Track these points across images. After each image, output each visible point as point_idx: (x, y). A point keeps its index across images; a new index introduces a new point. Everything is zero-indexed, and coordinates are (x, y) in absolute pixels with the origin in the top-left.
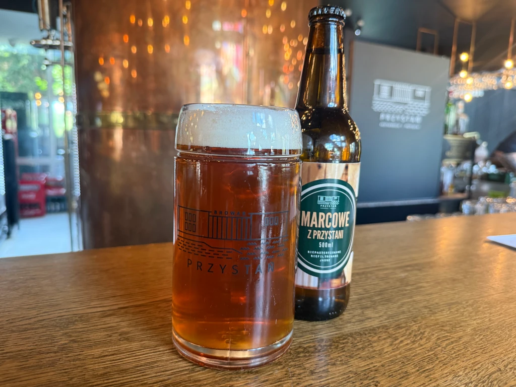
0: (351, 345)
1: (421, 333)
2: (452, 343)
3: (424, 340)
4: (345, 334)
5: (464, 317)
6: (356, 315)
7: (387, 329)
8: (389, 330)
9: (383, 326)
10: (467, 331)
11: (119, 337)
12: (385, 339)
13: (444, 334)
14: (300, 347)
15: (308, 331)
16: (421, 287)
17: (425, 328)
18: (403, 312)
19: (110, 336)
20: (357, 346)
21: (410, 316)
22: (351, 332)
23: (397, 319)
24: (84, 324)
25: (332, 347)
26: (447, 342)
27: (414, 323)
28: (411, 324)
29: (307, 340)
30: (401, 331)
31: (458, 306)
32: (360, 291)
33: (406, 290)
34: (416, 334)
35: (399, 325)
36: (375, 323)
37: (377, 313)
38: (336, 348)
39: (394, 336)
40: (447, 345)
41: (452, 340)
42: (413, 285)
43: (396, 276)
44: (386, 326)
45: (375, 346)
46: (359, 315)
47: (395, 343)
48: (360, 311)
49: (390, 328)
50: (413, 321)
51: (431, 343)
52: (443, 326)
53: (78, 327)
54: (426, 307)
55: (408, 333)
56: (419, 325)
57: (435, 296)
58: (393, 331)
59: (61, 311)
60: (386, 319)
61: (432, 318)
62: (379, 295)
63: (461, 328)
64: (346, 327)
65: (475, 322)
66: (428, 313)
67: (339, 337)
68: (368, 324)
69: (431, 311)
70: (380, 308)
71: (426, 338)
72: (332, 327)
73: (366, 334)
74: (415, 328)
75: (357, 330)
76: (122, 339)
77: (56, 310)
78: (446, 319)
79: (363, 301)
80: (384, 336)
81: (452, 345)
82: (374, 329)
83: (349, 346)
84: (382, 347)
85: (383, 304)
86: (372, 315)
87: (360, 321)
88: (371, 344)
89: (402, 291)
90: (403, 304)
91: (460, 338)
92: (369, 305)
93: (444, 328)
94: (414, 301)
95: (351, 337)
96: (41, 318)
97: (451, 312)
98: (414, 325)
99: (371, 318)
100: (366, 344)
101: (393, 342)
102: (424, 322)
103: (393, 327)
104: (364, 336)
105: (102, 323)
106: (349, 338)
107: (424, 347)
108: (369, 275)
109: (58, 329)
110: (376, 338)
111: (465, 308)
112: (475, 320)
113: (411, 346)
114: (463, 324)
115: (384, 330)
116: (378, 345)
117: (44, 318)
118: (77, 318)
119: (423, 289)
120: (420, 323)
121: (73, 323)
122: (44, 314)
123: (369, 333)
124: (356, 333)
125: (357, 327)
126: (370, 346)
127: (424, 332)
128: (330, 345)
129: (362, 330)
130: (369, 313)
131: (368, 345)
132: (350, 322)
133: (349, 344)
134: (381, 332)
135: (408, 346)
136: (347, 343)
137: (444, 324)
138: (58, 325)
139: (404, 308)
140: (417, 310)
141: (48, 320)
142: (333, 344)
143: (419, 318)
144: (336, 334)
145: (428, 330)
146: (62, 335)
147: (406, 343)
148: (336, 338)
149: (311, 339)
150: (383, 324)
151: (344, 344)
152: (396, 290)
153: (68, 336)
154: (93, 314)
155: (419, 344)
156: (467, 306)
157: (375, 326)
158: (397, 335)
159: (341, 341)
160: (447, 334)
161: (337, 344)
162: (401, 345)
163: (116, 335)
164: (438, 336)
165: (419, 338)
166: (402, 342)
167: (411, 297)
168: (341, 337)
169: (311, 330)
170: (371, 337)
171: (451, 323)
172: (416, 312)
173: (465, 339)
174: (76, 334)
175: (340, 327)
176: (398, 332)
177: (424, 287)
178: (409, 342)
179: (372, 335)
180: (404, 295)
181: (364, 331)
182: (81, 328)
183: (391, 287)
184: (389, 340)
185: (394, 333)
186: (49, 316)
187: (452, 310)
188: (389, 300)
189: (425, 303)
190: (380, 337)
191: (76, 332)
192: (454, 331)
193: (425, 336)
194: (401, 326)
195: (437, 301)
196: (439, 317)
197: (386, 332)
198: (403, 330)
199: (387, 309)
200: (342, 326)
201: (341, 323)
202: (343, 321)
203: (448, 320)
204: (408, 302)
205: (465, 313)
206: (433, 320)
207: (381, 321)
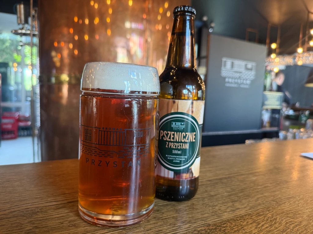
0: (230, 228)
1: (274, 219)
2: (296, 226)
3: (278, 224)
4: (224, 220)
5: (300, 208)
6: (229, 207)
7: (252, 216)
8: (253, 217)
9: (248, 214)
10: (304, 218)
11: (69, 224)
12: (251, 224)
13: (290, 219)
14: (195, 230)
15: (199, 219)
16: (268, 187)
17: (277, 216)
18: (260, 204)
19: (62, 223)
20: (234, 229)
21: (265, 207)
22: (228, 218)
23: (256, 209)
24: (43, 214)
25: (217, 230)
26: (293, 225)
27: (268, 212)
28: (267, 213)
29: (199, 225)
30: (261, 217)
31: (294, 199)
32: (229, 190)
33: (258, 189)
34: (271, 220)
35: (258, 213)
36: (243, 212)
37: (243, 205)
38: (220, 230)
39: (257, 221)
40: (294, 227)
41: (296, 224)
42: (262, 185)
43: (250, 179)
44: (250, 214)
45: (246, 229)
46: (231, 207)
47: (259, 226)
48: (231, 204)
49: (253, 216)
50: (267, 210)
51: (282, 226)
52: (287, 214)
53: (39, 217)
54: (273, 200)
55: (265, 219)
56: (272, 213)
57: (277, 193)
58: (255, 218)
59: (27, 205)
60: (249, 209)
61: (279, 208)
62: (242, 192)
63: (300, 215)
64: (224, 215)
65: (307, 211)
66: (276, 205)
67: (220, 223)
68: (238, 213)
69: (277, 203)
70: (244, 201)
71: (278, 223)
72: (215, 215)
73: (238, 220)
74: (269, 215)
75: (232, 218)
76: (71, 225)
77: (24, 204)
78: (289, 209)
79: (232, 196)
80: (250, 221)
81: (297, 228)
82: (242, 217)
83: (228, 229)
84: (251, 230)
85: (246, 199)
86: (240, 206)
87: (232, 211)
88: (243, 227)
89: (256, 189)
90: (258, 199)
91: (301, 222)
92: (236, 199)
93: (289, 215)
94: (265, 196)
95: (228, 222)
96: (13, 210)
97: (290, 203)
98: (268, 213)
99: (239, 209)
100: (240, 227)
101: (257, 226)
102: (274, 211)
103: (255, 215)
104: (237, 222)
105: (56, 214)
106: (227, 223)
107: (278, 229)
108: (233, 179)
109: (25, 218)
110: (245, 223)
111: (299, 201)
112: (307, 209)
113: (270, 228)
114: (300, 212)
115: (249, 217)
116: (248, 229)
117: (16, 209)
118: (39, 210)
119: (269, 188)
120: (272, 212)
121: (36, 213)
122: (15, 207)
123: (240, 219)
124: (231, 219)
125: (231, 215)
126: (242, 229)
127: (276, 218)
128: (216, 229)
129: (235, 217)
130: (237, 205)
131: (241, 228)
132: (226, 212)
133: (228, 228)
134: (248, 218)
135: (268, 229)
136: (227, 226)
137: (288, 212)
138: (25, 215)
139: (260, 201)
140: (268, 203)
141: (18, 212)
142: (218, 228)
143: (271, 208)
144: (218, 221)
145: (278, 217)
146: (28, 223)
147: (266, 226)
148: (218, 223)
149: (202, 225)
150: (248, 213)
151: (224, 227)
152: (252, 189)
153: (32, 223)
154: (50, 207)
155: (275, 227)
156: (300, 199)
157: (243, 215)
158: (259, 221)
159: (222, 226)
160: (291, 220)
161: (220, 228)
162: (263, 228)
163: (67, 222)
164: (286, 221)
165: (274, 223)
166: (263, 225)
167: (262, 194)
168: (222, 222)
169: (201, 218)
170: (242, 222)
171: (292, 212)
172: (268, 204)
173: (304, 223)
174: (38, 222)
175: (220, 215)
176: (259, 218)
177: (269, 187)
178: (268, 225)
179: (242, 220)
180: (258, 192)
181: (236, 218)
182: (41, 217)
183: (249, 186)
184: (254, 224)
185: (257, 219)
186: (18, 208)
187: (291, 203)
188: (248, 196)
189: (273, 197)
190: (248, 222)
191: (38, 220)
192: (295, 217)
193: (277, 221)
194: (260, 214)
195: (279, 196)
196: (283, 208)
197: (251, 218)
198: (262, 217)
199: (248, 202)
200: (221, 215)
201: (220, 213)
202: (221, 211)
203: (290, 209)
204: (261, 197)
205: (300, 205)
206: (280, 209)
207: (247, 211)
